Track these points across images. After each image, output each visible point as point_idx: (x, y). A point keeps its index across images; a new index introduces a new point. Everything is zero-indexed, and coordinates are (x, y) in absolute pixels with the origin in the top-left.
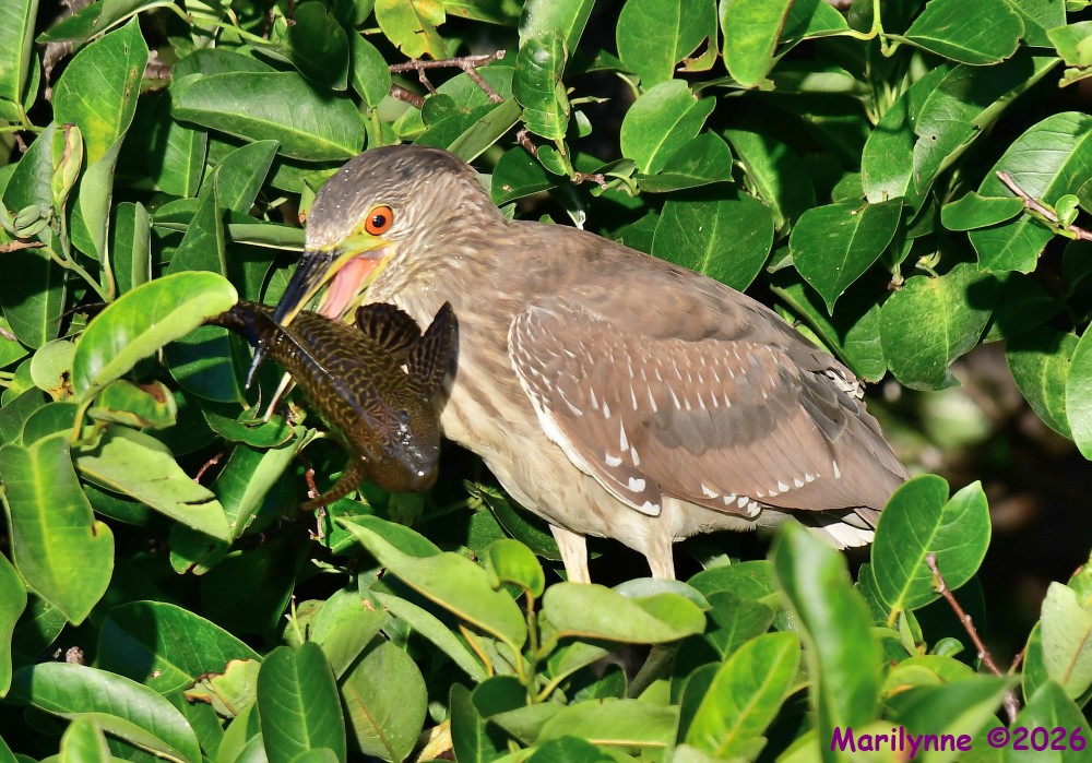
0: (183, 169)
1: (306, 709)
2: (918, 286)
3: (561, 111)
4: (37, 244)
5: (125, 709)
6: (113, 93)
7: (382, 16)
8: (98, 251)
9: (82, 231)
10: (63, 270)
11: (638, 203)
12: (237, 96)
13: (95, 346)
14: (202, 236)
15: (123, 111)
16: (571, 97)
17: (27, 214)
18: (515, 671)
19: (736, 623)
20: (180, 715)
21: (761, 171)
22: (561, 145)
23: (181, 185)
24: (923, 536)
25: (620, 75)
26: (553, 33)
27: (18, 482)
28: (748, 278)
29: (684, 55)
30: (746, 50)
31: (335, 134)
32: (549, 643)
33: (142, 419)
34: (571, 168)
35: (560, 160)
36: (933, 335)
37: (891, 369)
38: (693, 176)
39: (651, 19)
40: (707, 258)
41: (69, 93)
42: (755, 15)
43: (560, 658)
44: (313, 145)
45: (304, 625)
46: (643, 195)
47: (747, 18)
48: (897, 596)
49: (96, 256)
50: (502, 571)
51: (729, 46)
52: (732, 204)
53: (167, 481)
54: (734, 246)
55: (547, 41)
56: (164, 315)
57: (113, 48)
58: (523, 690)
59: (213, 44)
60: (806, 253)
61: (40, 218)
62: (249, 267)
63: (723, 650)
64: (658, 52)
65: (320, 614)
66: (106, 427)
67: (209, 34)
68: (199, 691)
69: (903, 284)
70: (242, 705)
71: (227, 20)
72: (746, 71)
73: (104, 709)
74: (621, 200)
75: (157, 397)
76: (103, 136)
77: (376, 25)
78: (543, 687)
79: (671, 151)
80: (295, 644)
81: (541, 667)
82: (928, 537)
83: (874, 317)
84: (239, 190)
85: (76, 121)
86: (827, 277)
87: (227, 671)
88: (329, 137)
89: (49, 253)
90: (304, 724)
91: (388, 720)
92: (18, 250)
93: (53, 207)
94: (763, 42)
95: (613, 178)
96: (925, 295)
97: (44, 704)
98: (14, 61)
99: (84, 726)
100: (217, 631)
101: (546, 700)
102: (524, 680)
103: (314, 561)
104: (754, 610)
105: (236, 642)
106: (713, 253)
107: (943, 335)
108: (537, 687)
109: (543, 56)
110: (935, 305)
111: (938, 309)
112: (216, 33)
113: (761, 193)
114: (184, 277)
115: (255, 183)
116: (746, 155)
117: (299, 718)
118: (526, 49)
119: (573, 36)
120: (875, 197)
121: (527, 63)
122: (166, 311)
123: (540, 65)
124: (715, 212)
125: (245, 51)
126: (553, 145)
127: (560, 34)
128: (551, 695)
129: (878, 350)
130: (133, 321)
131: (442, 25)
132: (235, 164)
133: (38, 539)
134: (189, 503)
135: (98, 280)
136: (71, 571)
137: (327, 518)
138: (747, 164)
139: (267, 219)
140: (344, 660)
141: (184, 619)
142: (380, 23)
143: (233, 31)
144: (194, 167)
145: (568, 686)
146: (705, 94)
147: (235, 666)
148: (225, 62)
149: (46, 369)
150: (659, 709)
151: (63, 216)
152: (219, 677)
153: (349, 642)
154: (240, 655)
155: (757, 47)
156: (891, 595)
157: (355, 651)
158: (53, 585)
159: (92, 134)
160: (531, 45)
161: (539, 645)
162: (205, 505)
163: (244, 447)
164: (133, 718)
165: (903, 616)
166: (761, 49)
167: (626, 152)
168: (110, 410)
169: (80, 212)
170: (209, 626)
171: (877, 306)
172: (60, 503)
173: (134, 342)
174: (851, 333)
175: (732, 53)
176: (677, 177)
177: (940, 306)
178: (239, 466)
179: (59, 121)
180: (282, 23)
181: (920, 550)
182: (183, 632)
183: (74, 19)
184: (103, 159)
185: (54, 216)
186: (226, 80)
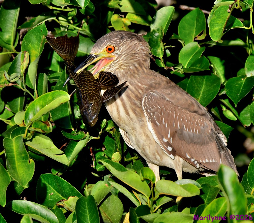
1: (89, 214)
3: (162, 50)
4: (16, 84)
5: (39, 213)
6: (38, 43)
7: (113, 23)
8: (33, 87)
9: (29, 80)
10: (24, 92)
11: (183, 76)
13: (31, 111)
14: (62, 83)
15: (40, 48)
16: (164, 46)
17: (13, 75)
18: (147, 203)
19: (209, 192)
20: (54, 215)
21: (218, 68)
22: (162, 59)
23: (57, 69)
25: (179, 40)
26: (160, 28)
27: (9, 148)
28: (213, 97)
29: (197, 35)
30: (215, 31)
32: (157, 196)
33: (43, 131)
34: (164, 65)
35: (161, 63)
37: (252, 123)
38: (198, 68)
39: (188, 25)
40: (202, 91)
41: (26, 43)
42: (218, 22)
43: (160, 200)
45: (89, 191)
46: (185, 73)
47: (216, 22)
49: (33, 88)
50: (144, 176)
51: (211, 30)
52: (209, 76)
53: (51, 149)
54: (210, 88)
55: (158, 30)
56: (50, 103)
57: (38, 30)
58: (150, 209)
59: (66, 30)
60: (229, 90)
61: (17, 77)
63: (205, 199)
64: (190, 34)
65: (93, 188)
66: (34, 133)
67: (65, 27)
71: (70, 23)
72: (215, 37)
73: (33, 213)
74: (179, 75)
75: (47, 125)
76: (35, 55)
77: (111, 25)
78: (155, 208)
79: (192, 62)
80: (86, 196)
81: (154, 203)
83: (248, 108)
85: (28, 50)
86: (235, 97)
89: (20, 86)
90: (88, 218)
92: (11, 86)
93: (21, 74)
94: (220, 29)
95: (176, 69)
97: (17, 211)
98: (11, 34)
99: (27, 217)
101: (156, 212)
102: (150, 206)
103: (92, 173)
104: (214, 189)
106: (204, 90)
108: (153, 208)
109: (157, 34)
112: (67, 27)
113: (217, 74)
114: (56, 92)
116: (213, 63)
117: (87, 216)
118: (152, 32)
119: (166, 29)
120: (249, 75)
121: (153, 36)
122: (50, 101)
123: (156, 37)
124: (204, 79)
125: (75, 32)
126: (159, 59)
127: (162, 28)
128: (157, 210)
129: (249, 117)
130: (41, 104)
131: (130, 25)
133: (14, 163)
134: (57, 155)
135: (33, 95)
136: (23, 172)
137: (96, 161)
138: (213, 65)
140: (100, 200)
142: (112, 24)
143: (72, 26)
145: (162, 208)
146: (202, 46)
149: (18, 119)
150: (187, 215)
151: (24, 77)
153: (101, 195)
155: (218, 31)
156: (252, 186)
157: (103, 198)
158: (18, 176)
159: (32, 54)
160: (154, 31)
161: (154, 197)
162: (62, 155)
163: (73, 140)
164: (41, 215)
166: (219, 31)
167: (180, 61)
168: (34, 128)
169: (28, 76)
171: (249, 105)
172: (20, 154)
173: (42, 110)
174: (242, 113)
175: (211, 32)
176: (194, 69)
178: (71, 146)
179: (23, 50)
180: (85, 25)
183: (28, 23)
184: (35, 61)
185: (21, 76)
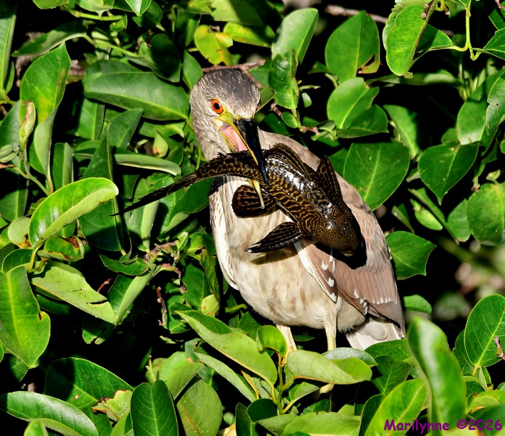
0: (90, 124)
1: (157, 417)
2: (488, 189)
3: (294, 93)
4: (11, 165)
5: (59, 416)
6: (52, 84)
7: (198, 41)
8: (44, 169)
9: (36, 158)
10: (25, 180)
11: (337, 144)
12: (121, 85)
13: (42, 218)
14: (100, 161)
15: (57, 94)
16: (299, 86)
17: (6, 149)
18: (271, 396)
19: (391, 373)
20: (89, 420)
21: (404, 127)
22: (294, 111)
23: (90, 133)
24: (492, 327)
25: (327, 75)
26: (290, 51)
28: (396, 185)
29: (362, 64)
30: (398, 56)
31: (173, 106)
32: (289, 382)
33: (66, 256)
34: (300, 124)
35: (294, 119)
36: (495, 215)
37: (473, 234)
38: (366, 129)
39: (344, 45)
40: (374, 175)
41: (28, 84)
42: (403, 37)
43: (295, 390)
44: (161, 111)
45: (156, 371)
46: (340, 140)
47: (399, 38)
48: (478, 359)
49: (43, 172)
50: (265, 343)
51: (389, 54)
52: (387, 145)
53: (81, 292)
54: (389, 168)
55: (287, 55)
56: (79, 201)
57: (52, 60)
58: (276, 407)
59: (107, 57)
60: (427, 171)
61: (13, 152)
62: (126, 178)
63: (384, 387)
64: (348, 62)
65: (164, 366)
66: (48, 261)
67: (105, 52)
68: (100, 407)
69: (479, 188)
70: (122, 414)
71: (114, 43)
72: (398, 67)
73: (48, 416)
74: (327, 142)
75: (74, 245)
76: (47, 107)
77: (194, 46)
78: (286, 405)
79: (354, 116)
80: (151, 382)
81: (285, 394)
82: (495, 328)
83: (463, 206)
84: (121, 135)
85: (32, 99)
86: (438, 184)
87: (115, 397)
88: (170, 107)
89: (18, 170)
90: (156, 424)
91: (201, 422)
93: (19, 146)
94: (408, 52)
95: (323, 131)
96: (491, 194)
99: (36, 425)
100: (109, 374)
101: (287, 413)
102: (275, 402)
103: (162, 337)
104: (402, 366)
105: (119, 380)
106: (377, 171)
107: (501, 216)
108: (283, 406)
109: (284, 64)
110: (497, 199)
111: (498, 202)
112: (109, 52)
113: (403, 138)
114: (90, 180)
115: (130, 132)
116: (395, 119)
117: (154, 421)
118: (275, 60)
119: (301, 53)
120: (464, 141)
121: (276, 68)
122: (80, 198)
123: (283, 68)
124: (378, 150)
125: (124, 60)
126: (290, 111)
127: (294, 51)
128: (290, 409)
129: (466, 224)
130: (62, 205)
131: (231, 47)
132: (119, 122)
133: (10, 320)
134: (93, 303)
135: (44, 185)
136: (28, 338)
137: (168, 313)
138: (395, 123)
139: (136, 151)
140: (177, 390)
141: (91, 368)
142: (197, 45)
143: (118, 50)
144: (97, 123)
145: (299, 405)
146: (372, 85)
147: (120, 394)
148: (114, 67)
149: (16, 233)
150: (349, 417)
151: (25, 151)
152: (111, 400)
153: (180, 380)
154: (122, 387)
155: (404, 54)
156: (474, 358)
157: (183, 385)
158: (18, 345)
159: (41, 106)
160: (279, 57)
161: (284, 383)
162: (102, 304)
163: (122, 276)
164: (64, 421)
165: (481, 370)
166: (406, 56)
167: (330, 116)
168: (49, 252)
169: (34, 148)
170: (105, 371)
171: (465, 200)
172: (22, 302)
173: (62, 215)
174: (452, 215)
175: (390, 57)
176: (358, 130)
177: (500, 200)
178: (120, 285)
179: (23, 99)
180: (144, 46)
181: (490, 335)
182: (91, 374)
183: (32, 44)
184: (47, 120)
185: (21, 150)
186: (114, 77)
